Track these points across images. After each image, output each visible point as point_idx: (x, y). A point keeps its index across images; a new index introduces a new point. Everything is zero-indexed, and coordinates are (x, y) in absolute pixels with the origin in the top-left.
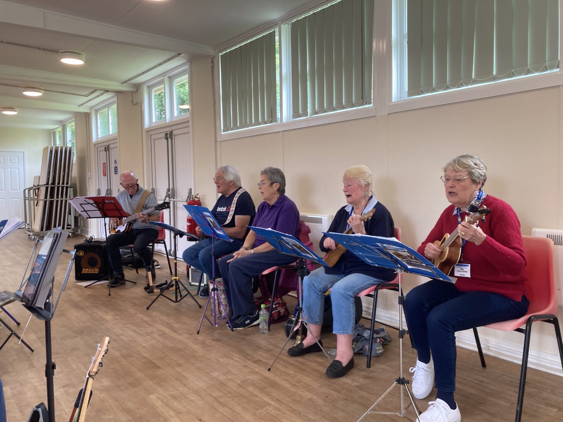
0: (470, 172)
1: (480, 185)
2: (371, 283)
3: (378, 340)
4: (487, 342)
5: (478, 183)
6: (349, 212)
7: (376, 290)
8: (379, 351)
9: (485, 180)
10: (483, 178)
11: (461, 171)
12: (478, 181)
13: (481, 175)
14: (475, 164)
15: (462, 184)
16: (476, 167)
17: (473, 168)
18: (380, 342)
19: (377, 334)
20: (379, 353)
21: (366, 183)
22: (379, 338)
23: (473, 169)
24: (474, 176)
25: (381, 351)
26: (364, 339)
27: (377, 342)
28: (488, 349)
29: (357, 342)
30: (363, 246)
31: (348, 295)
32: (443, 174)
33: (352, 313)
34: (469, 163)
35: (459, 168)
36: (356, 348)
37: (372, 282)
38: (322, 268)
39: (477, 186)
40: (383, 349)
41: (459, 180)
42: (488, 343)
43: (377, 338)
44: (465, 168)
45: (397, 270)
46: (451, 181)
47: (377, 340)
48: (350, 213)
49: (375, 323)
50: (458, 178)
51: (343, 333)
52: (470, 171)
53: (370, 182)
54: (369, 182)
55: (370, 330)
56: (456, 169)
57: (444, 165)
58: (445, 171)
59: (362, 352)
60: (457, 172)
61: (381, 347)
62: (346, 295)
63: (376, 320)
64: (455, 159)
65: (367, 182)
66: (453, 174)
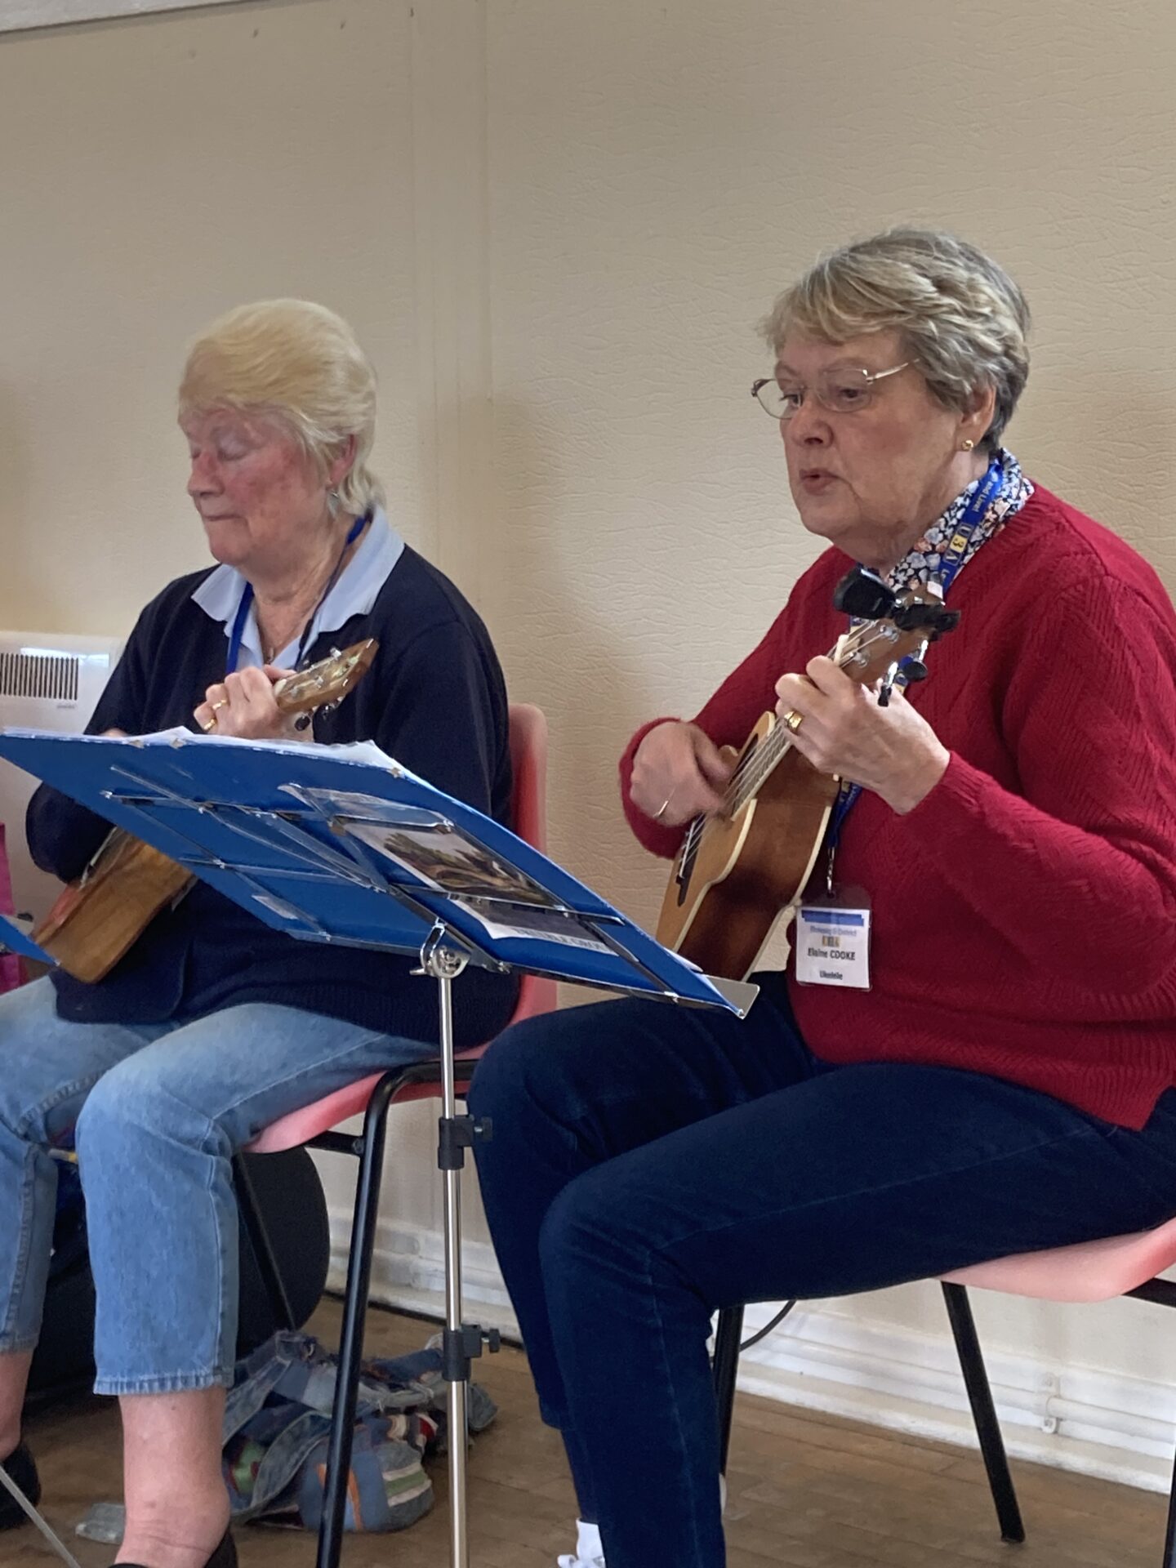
0: (909, 337)
1: (983, 418)
2: (345, 1061)
3: (400, 1424)
4: (1053, 1390)
5: (972, 402)
6: (224, 623)
7: (375, 1105)
8: (398, 1494)
9: (1014, 382)
10: (997, 368)
11: (857, 337)
12: (968, 388)
13: (984, 352)
14: (943, 286)
15: (872, 415)
16: (946, 300)
17: (928, 312)
18: (409, 1437)
19: (393, 1387)
20: (399, 1506)
21: (334, 438)
22: (410, 1411)
23: (931, 317)
24: (939, 357)
25: (415, 1493)
26: (308, 1423)
27: (391, 1434)
28: (1056, 1432)
29: (266, 1444)
30: (215, 808)
31: (190, 1142)
32: (766, 364)
33: (216, 1250)
34: (901, 281)
35: (844, 317)
36: (261, 1483)
37: (350, 1054)
38: (46, 980)
39: (964, 420)
40: (431, 1477)
41: (851, 393)
42: (1058, 1396)
43: (392, 1411)
44: (875, 315)
45: (428, 958)
46: (808, 403)
47: (390, 1425)
48: (228, 631)
49: (369, 1312)
50: (844, 382)
51: (156, 1385)
52: (914, 333)
53: (357, 425)
54: (355, 430)
55: (338, 1360)
56: (826, 326)
57: (766, 307)
58: (779, 347)
59: (294, 1507)
60: (837, 344)
61: (416, 1467)
62: (173, 1142)
63: (375, 1291)
64: (822, 268)
65: (339, 429)
66: (812, 360)
